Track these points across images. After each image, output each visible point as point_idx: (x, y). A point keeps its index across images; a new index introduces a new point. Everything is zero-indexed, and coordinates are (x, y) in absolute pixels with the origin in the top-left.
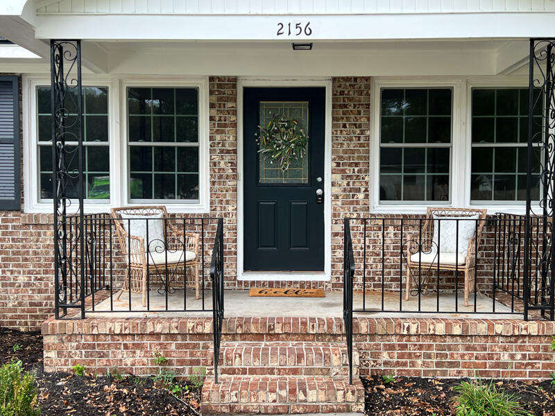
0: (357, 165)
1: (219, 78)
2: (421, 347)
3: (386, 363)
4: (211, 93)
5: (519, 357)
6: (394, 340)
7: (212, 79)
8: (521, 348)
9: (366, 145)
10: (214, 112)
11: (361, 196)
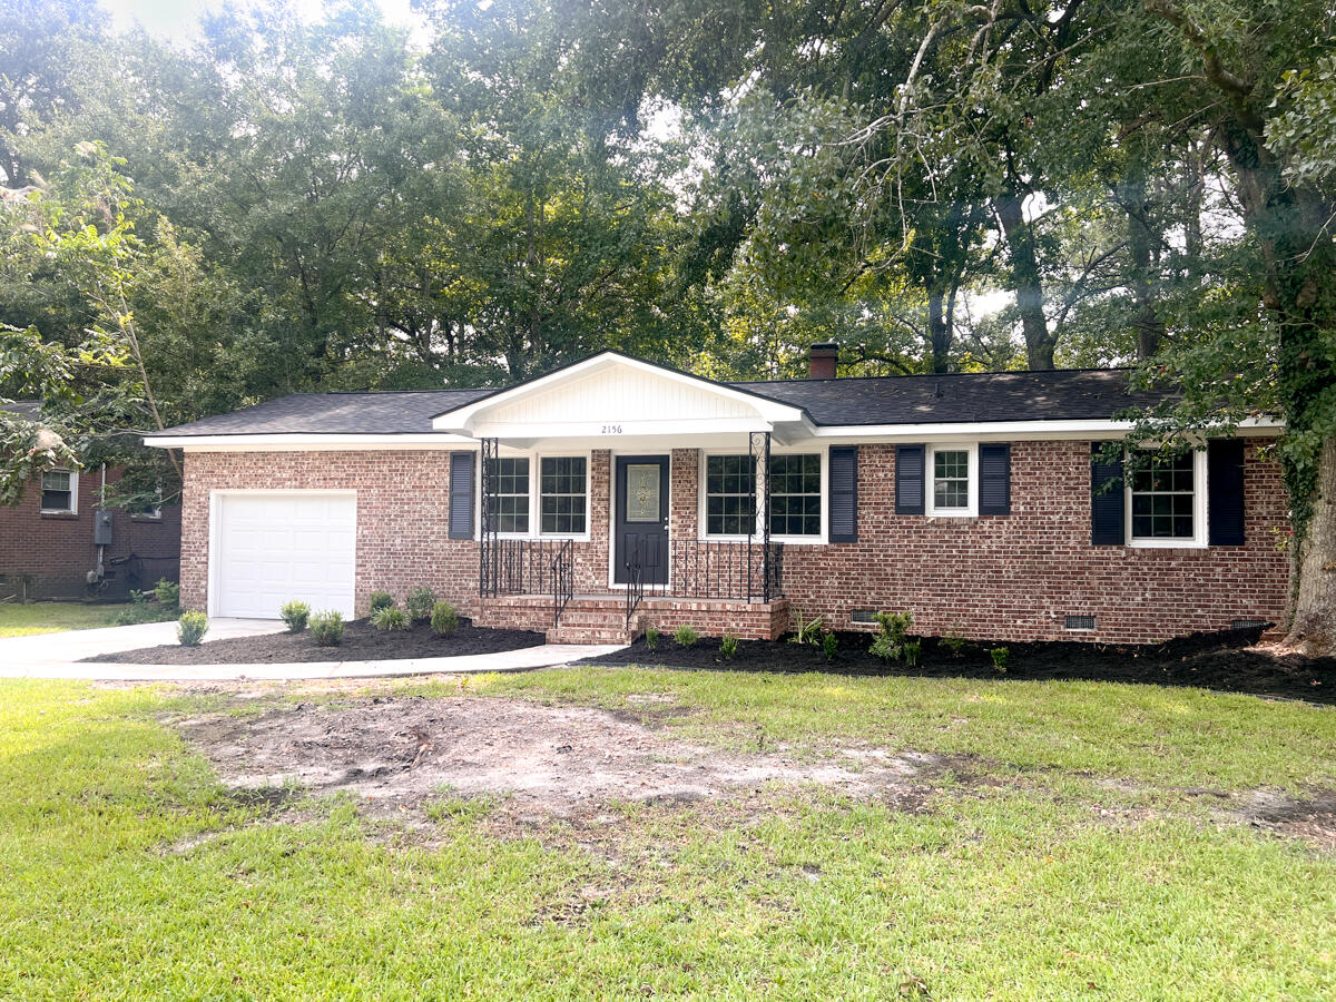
0: (688, 508)
1: (598, 451)
2: (684, 618)
3: (663, 627)
4: (593, 461)
5: (741, 625)
6: (668, 614)
7: (593, 451)
8: (742, 620)
9: (697, 495)
10: (594, 473)
11: (691, 530)
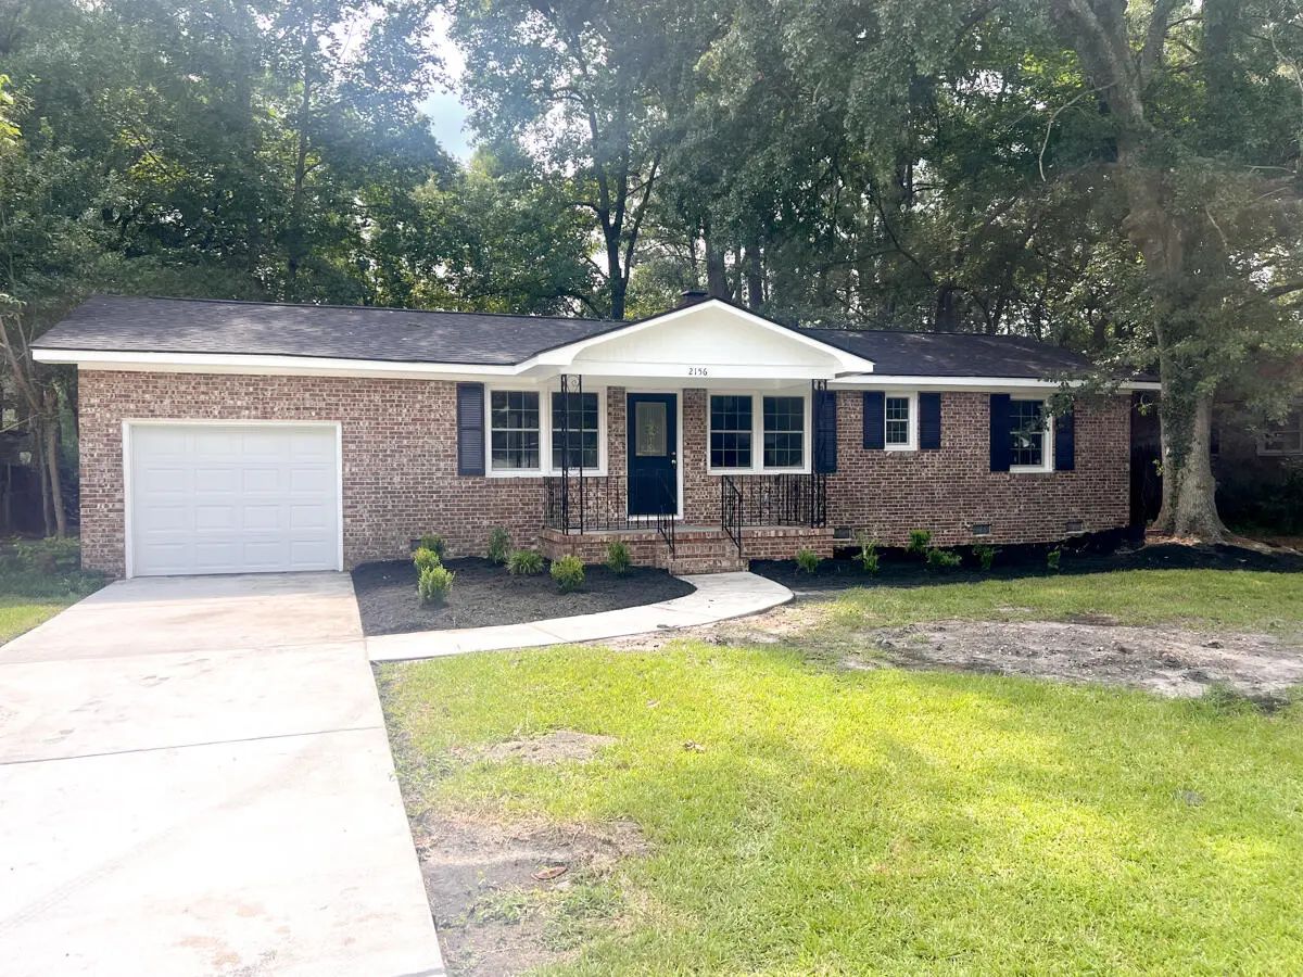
0: (697, 444)
1: (615, 388)
4: (609, 397)
7: (609, 388)
9: (704, 431)
10: (611, 409)
11: (702, 464)
